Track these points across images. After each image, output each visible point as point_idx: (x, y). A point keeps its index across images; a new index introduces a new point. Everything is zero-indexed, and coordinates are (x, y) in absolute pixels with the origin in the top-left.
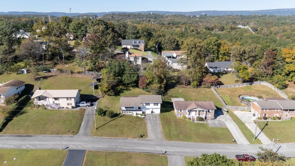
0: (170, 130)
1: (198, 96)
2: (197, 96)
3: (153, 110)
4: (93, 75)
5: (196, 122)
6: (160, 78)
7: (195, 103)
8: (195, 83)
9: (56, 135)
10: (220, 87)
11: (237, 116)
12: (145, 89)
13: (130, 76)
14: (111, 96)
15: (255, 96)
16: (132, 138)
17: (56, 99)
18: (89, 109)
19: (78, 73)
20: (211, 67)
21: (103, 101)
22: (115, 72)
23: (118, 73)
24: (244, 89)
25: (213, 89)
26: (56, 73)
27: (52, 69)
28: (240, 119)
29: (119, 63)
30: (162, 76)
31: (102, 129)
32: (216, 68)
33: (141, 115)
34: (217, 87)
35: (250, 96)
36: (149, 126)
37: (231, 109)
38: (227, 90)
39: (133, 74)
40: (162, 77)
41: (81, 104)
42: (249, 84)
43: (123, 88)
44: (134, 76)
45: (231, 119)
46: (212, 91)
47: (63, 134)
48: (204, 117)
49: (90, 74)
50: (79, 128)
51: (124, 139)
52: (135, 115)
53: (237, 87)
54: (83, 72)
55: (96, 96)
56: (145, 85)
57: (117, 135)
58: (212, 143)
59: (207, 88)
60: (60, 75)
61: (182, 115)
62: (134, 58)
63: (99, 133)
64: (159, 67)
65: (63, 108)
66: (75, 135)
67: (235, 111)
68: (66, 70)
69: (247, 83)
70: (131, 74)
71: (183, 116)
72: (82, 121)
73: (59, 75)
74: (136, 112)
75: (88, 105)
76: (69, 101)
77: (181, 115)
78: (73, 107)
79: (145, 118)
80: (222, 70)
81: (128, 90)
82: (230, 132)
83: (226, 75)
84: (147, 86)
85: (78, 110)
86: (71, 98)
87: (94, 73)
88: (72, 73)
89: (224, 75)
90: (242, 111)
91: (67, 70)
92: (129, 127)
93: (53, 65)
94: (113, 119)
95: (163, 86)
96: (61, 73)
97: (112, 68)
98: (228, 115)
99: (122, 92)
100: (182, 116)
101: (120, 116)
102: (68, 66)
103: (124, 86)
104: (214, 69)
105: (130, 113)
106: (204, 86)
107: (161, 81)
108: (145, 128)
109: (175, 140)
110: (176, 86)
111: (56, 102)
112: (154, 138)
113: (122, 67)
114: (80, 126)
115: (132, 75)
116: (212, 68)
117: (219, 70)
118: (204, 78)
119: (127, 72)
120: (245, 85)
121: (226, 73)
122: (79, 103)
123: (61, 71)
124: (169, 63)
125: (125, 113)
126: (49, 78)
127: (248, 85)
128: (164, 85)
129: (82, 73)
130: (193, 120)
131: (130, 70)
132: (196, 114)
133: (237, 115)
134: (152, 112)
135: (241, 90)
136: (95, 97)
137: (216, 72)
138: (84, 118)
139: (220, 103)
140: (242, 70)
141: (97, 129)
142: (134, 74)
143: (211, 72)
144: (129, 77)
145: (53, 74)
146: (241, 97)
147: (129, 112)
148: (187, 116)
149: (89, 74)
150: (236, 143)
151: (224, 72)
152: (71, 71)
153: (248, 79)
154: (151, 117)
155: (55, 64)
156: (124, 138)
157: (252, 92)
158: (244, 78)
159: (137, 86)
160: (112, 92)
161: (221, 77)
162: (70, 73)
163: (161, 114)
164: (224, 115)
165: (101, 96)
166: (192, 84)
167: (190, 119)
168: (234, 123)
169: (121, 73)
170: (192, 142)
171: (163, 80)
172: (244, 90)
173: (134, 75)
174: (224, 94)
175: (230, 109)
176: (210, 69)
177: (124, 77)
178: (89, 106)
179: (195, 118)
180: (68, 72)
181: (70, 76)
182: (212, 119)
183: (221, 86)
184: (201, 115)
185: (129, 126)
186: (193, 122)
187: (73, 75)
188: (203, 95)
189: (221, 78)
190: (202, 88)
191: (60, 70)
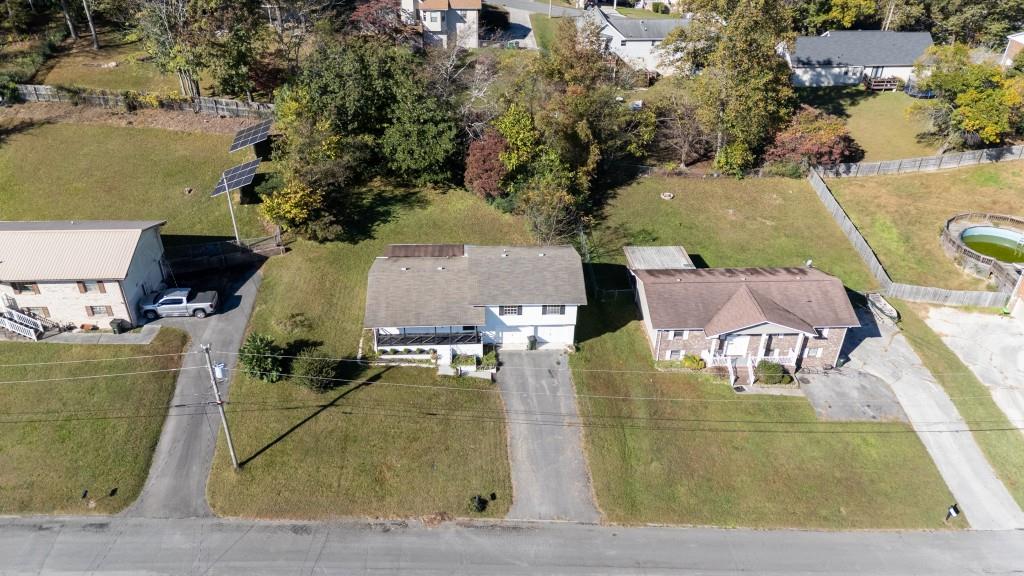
0: (624, 457)
1: (748, 223)
2: (743, 226)
3: (536, 331)
4: (238, 116)
5: (751, 388)
6: (572, 137)
7: (752, 292)
8: (738, 155)
9: (17, 516)
10: (848, 171)
11: (946, 340)
12: (499, 200)
13: (422, 134)
14: (328, 244)
15: (1018, 222)
16: (431, 521)
17: (20, 286)
18: (207, 335)
19: (162, 104)
20: (804, 59)
21: (286, 277)
22: (341, 111)
23: (356, 115)
24: (965, 181)
25: (816, 181)
26: (52, 105)
27: (30, 88)
28: (966, 364)
29: (361, 60)
30: (583, 130)
31: (270, 464)
32: (827, 64)
33: (479, 362)
34: (837, 174)
35: (997, 225)
36: (519, 432)
37: (911, 300)
38: (881, 184)
39: (436, 124)
40: (582, 136)
41: (162, 304)
42: (990, 157)
43: (389, 190)
44: (440, 134)
45: (920, 362)
46: (812, 196)
47: (54, 508)
48: (790, 362)
49: (226, 113)
50: (148, 464)
51: (386, 531)
52: (445, 366)
53: (932, 169)
54: (185, 100)
55: (248, 242)
56: (496, 182)
57: (348, 503)
58: (841, 522)
59: (791, 176)
60: (75, 117)
61: (683, 353)
62: (443, 19)
63: (254, 489)
64: (567, 76)
65: (70, 328)
66: (118, 509)
67: (933, 312)
68: (99, 90)
69: (978, 153)
70: (425, 122)
71: (687, 357)
72: (164, 417)
73: (65, 117)
74: (455, 347)
75: (203, 310)
76: (94, 297)
77: (677, 351)
78: (121, 327)
79: (499, 380)
80: (854, 73)
81: (411, 206)
82: (923, 447)
83: (871, 99)
84: (505, 184)
85: (146, 342)
86: (100, 282)
87: (242, 107)
88: (133, 106)
89: (865, 104)
90: (967, 309)
91: (108, 91)
92: (415, 445)
93: (40, 59)
94: (332, 394)
95: (584, 181)
96: (76, 104)
97: (324, 90)
98: (901, 337)
99: (385, 217)
100: (681, 358)
101: (370, 373)
102: (114, 64)
103: (392, 179)
104: (819, 70)
105: (422, 352)
106: (774, 169)
107: (575, 153)
108: (501, 448)
109: (651, 521)
110: (644, 172)
111: (25, 300)
112: (544, 510)
113: (378, 84)
114: (153, 447)
115: (432, 129)
116: (807, 64)
117: (836, 77)
118: (780, 130)
119: (404, 110)
120: (969, 159)
121: (871, 92)
122: (155, 301)
123: (77, 96)
124: (609, 40)
125: (396, 352)
126: (13, 137)
127: (985, 161)
128: (588, 173)
129: (181, 108)
130: (736, 381)
131: (420, 98)
132: (753, 350)
133: (944, 339)
134: (534, 343)
135: (953, 190)
136: (245, 250)
137: (826, 84)
138: (177, 391)
139: (855, 266)
140: (972, 94)
141: (241, 465)
142: (444, 120)
143: (803, 83)
144: (414, 138)
145: (39, 115)
146: (955, 229)
147: (414, 348)
148: (708, 357)
149: (221, 113)
150: (963, 524)
151: (862, 87)
152: (126, 95)
153: (997, 134)
154: (528, 370)
155: (48, 52)
156: (388, 523)
157: (1005, 198)
158: (977, 131)
159: (459, 182)
160: (332, 223)
161: (848, 112)
162: (122, 108)
163: (578, 349)
164: (879, 336)
165: (272, 245)
166: (719, 156)
167: (721, 371)
168: (937, 389)
169: (373, 114)
170: (741, 524)
171: (585, 148)
172: (963, 187)
173: (441, 126)
174: (872, 209)
175: (905, 298)
176: (799, 72)
177: (392, 135)
178: (207, 315)
179: (749, 365)
180: (111, 103)
181: (123, 123)
182: (828, 369)
183: (854, 167)
184: (777, 351)
185: (415, 439)
186: (738, 389)
187: (139, 119)
188: (773, 218)
189: (848, 116)
190: (764, 175)
191: (69, 91)
